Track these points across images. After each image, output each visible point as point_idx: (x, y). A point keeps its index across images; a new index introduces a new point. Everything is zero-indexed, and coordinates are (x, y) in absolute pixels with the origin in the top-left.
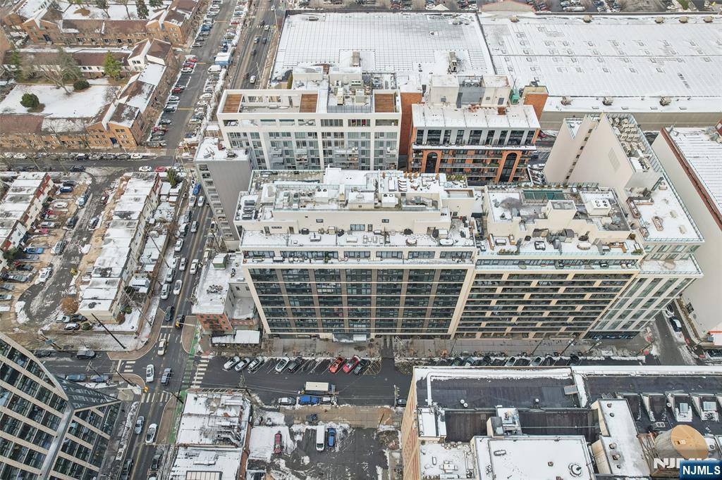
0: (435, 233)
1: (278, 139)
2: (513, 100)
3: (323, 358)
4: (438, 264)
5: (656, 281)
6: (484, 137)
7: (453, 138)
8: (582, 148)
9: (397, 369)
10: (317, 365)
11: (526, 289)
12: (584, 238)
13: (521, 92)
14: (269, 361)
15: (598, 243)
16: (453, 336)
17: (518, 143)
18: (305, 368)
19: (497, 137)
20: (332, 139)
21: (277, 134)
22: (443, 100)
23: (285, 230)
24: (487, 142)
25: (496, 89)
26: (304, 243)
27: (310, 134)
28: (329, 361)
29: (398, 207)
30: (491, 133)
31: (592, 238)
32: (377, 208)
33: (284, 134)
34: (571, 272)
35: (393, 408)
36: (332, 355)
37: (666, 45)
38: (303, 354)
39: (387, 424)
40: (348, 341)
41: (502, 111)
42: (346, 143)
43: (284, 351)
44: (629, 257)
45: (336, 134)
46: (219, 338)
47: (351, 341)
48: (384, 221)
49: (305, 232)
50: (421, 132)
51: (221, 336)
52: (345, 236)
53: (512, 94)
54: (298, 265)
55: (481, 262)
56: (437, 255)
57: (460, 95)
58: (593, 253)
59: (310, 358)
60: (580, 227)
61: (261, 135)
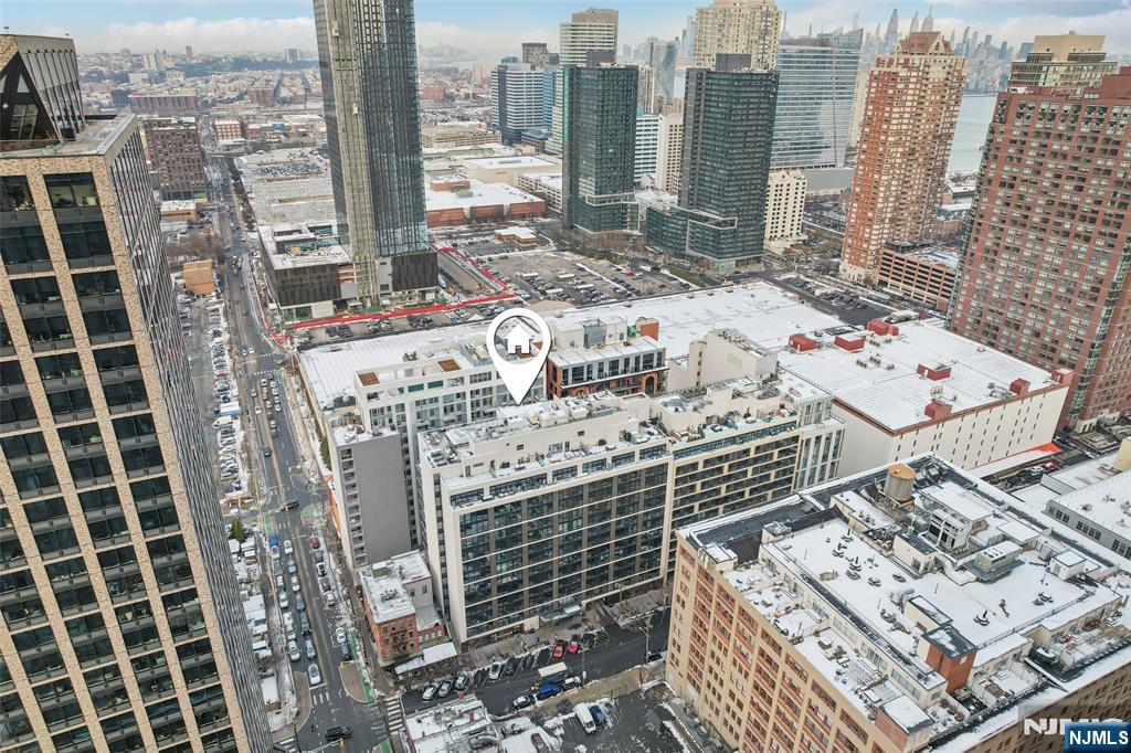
0: (627, 437)
1: (425, 407)
2: (631, 334)
3: (539, 650)
4: (639, 464)
5: (818, 439)
6: (621, 366)
7: (595, 373)
8: (700, 363)
9: (626, 631)
10: (536, 658)
11: (717, 500)
12: (747, 415)
13: (634, 327)
14: (476, 676)
15: (761, 415)
16: (665, 579)
17: (651, 367)
18: (524, 666)
19: (632, 364)
20: (480, 397)
21: (424, 402)
22: (572, 345)
23: (487, 466)
24: (625, 372)
25: (616, 325)
26: (510, 475)
27: (458, 395)
28: (547, 650)
29: (590, 415)
30: (627, 361)
31: (753, 413)
32: (570, 421)
33: (431, 401)
34: (752, 445)
35: (645, 666)
36: (547, 643)
37: (709, 312)
38: (512, 653)
39: (648, 681)
40: (561, 617)
41: (627, 344)
42: (495, 400)
43: (488, 658)
44: (788, 419)
45: (484, 390)
46: (404, 665)
47: (565, 616)
48: (581, 433)
49: (506, 465)
50: (565, 372)
51: (406, 662)
52: (546, 460)
53: (629, 329)
54: (507, 499)
55: (678, 454)
56: (637, 456)
57: (586, 336)
58: (761, 425)
59: (524, 655)
60: (740, 405)
61: (407, 407)
